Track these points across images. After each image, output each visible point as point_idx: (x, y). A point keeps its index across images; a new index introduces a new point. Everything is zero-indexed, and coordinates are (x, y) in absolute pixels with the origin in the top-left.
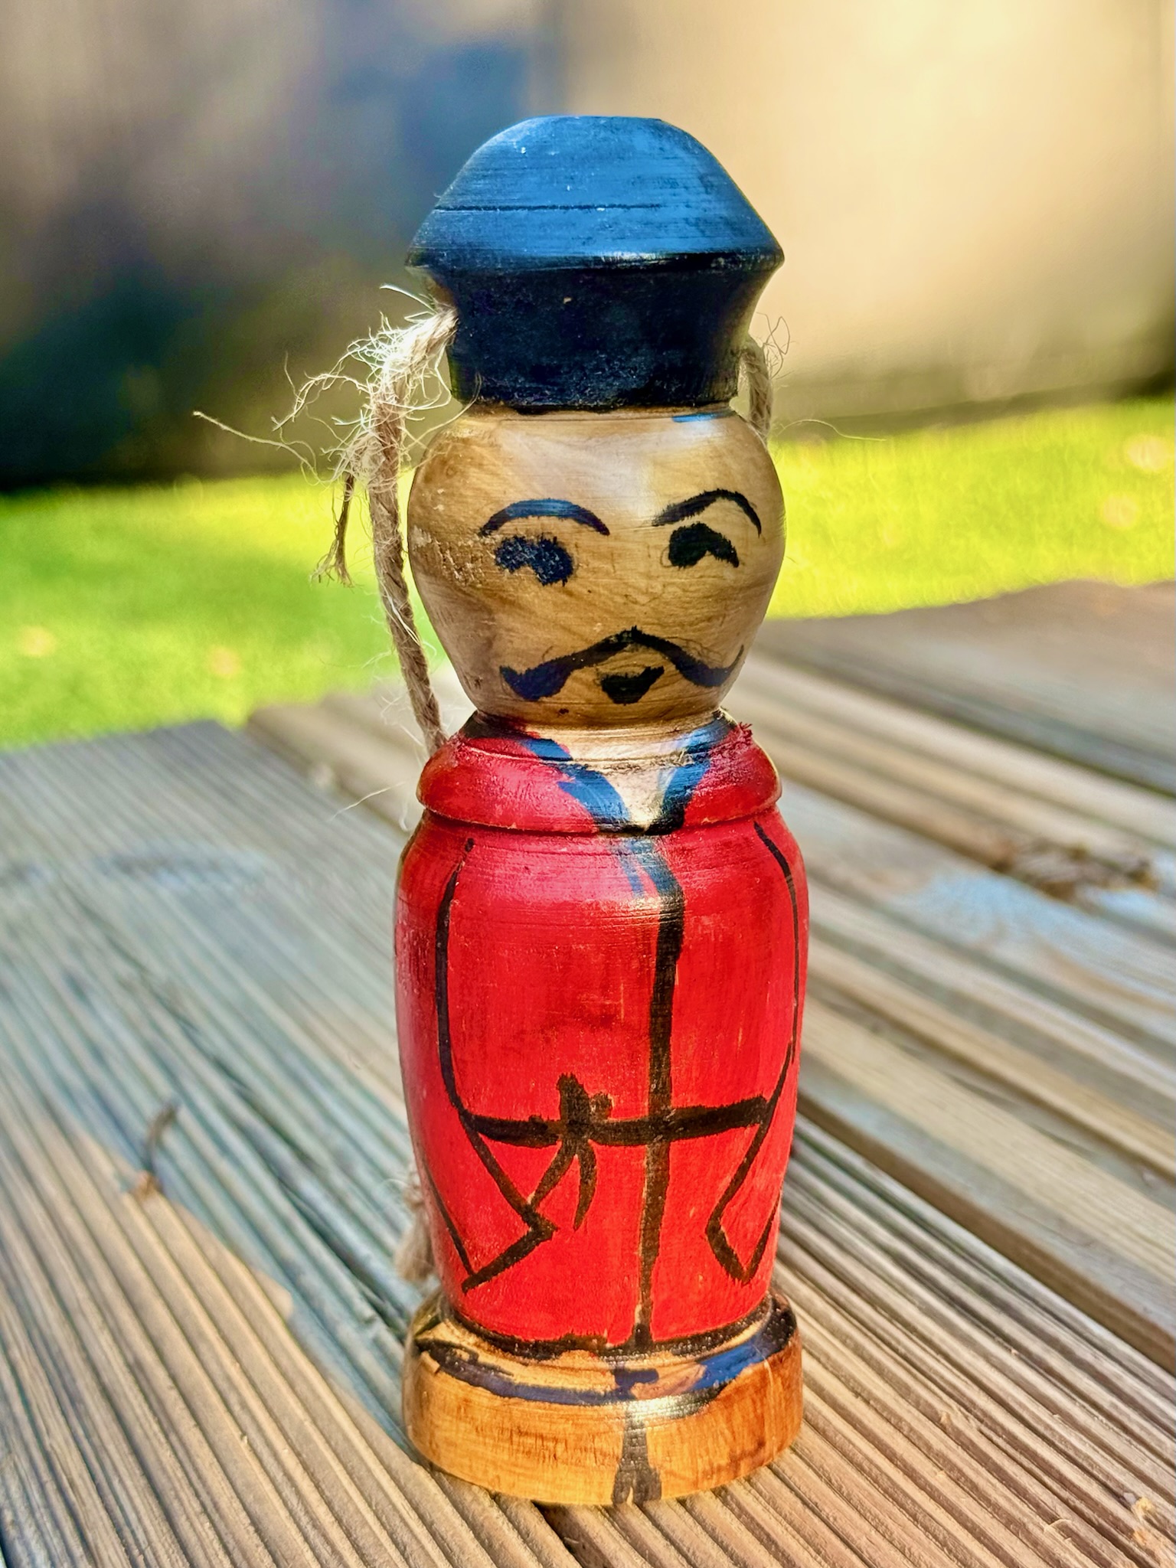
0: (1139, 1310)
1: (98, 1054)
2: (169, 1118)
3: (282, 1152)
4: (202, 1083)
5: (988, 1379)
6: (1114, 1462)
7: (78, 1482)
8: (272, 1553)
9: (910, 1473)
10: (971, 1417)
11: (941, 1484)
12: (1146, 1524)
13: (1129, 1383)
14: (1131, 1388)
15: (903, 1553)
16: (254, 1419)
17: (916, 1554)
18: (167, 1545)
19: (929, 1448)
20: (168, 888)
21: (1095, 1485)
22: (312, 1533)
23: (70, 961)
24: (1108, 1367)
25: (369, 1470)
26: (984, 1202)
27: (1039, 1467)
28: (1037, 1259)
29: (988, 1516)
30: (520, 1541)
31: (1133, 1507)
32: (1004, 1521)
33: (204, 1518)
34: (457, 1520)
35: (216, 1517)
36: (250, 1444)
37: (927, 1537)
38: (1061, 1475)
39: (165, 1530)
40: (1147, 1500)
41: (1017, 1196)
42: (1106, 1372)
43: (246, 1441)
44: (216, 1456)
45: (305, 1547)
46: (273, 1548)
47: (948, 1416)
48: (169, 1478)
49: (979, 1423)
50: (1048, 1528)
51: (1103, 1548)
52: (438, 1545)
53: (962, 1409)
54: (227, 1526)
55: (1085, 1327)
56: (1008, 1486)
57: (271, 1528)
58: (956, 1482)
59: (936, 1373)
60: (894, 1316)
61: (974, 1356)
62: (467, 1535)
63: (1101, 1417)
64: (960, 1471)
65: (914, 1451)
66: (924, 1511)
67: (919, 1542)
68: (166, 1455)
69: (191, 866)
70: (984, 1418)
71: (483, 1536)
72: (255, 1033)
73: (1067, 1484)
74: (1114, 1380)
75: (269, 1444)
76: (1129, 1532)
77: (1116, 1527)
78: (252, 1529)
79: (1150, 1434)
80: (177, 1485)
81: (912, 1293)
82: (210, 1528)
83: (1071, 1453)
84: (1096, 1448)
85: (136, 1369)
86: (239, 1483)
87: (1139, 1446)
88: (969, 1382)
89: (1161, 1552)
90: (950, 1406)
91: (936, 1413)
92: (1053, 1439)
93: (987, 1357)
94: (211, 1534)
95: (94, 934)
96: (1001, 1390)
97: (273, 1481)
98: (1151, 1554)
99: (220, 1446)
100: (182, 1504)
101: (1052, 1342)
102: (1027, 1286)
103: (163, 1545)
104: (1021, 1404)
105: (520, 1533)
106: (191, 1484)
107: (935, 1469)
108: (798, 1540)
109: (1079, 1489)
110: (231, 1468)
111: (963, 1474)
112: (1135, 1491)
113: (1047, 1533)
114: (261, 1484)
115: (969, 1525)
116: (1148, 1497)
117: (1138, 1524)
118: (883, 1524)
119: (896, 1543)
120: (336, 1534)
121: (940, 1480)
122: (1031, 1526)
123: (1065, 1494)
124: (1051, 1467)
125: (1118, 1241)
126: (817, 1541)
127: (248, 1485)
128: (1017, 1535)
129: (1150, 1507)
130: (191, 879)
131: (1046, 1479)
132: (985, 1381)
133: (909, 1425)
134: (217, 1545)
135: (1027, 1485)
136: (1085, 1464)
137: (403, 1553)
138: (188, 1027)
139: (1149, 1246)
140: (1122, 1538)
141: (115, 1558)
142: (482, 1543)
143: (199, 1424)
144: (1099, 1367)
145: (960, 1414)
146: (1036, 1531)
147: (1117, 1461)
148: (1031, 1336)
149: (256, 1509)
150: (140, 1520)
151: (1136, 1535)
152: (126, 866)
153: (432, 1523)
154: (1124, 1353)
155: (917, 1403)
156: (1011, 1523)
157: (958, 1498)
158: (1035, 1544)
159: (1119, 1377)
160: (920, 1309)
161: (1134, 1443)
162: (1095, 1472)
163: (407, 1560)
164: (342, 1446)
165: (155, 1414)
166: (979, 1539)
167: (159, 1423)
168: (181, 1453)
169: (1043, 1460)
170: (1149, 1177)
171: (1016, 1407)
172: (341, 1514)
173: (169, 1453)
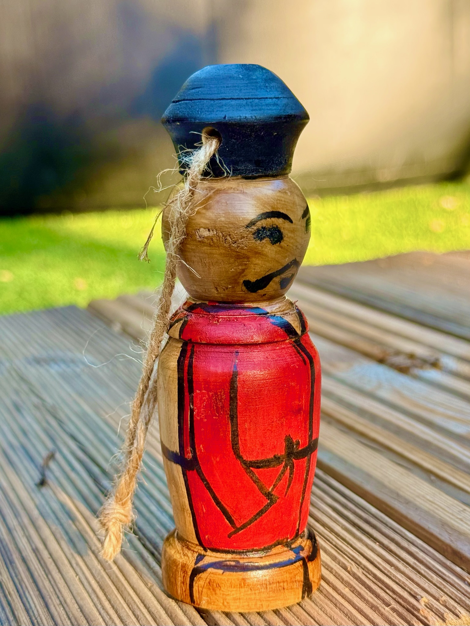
0: (426, 528)
1: (25, 433)
2: (52, 457)
3: (96, 470)
4: (65, 444)
5: (366, 553)
6: (414, 584)
7: (12, 593)
8: (86, 619)
9: (335, 589)
10: (360, 568)
11: (346, 592)
12: (425, 607)
13: (421, 555)
14: (422, 557)
15: (331, 618)
16: (81, 569)
17: (336, 618)
18: (46, 616)
19: (343, 579)
20: (54, 369)
21: (406, 593)
22: (102, 612)
23: (15, 397)
24: (413, 549)
25: (125, 588)
26: (369, 487)
27: (386, 587)
28: (388, 509)
29: (364, 605)
30: (183, 614)
31: (420, 601)
32: (370, 606)
33: (61, 606)
34: (159, 607)
35: (65, 605)
36: (79, 579)
37: (341, 612)
38: (393, 589)
39: (45, 611)
40: (425, 598)
41: (381, 485)
42: (413, 551)
43: (78, 578)
44: (66, 583)
45: (99, 617)
46: (87, 617)
47: (351, 567)
48: (47, 591)
49: (363, 570)
50: (387, 608)
51: (408, 616)
52: (151, 616)
53: (356, 565)
54: (69, 609)
55: (405, 534)
56: (373, 594)
57: (86, 609)
58: (353, 592)
59: (347, 551)
60: (332, 531)
61: (362, 545)
62: (163, 612)
63: (410, 568)
64: (354, 588)
65: (337, 581)
66: (340, 602)
67: (337, 614)
68: (47, 583)
69: (64, 361)
70: (364, 568)
71: (169, 612)
72: (87, 425)
73: (395, 592)
74: (415, 554)
75: (87, 579)
76: (418, 610)
77: (413, 609)
78: (79, 610)
79: (428, 574)
80: (51, 594)
81: (339, 522)
82: (63, 610)
83: (397, 581)
84: (407, 579)
85: (36, 551)
86: (75, 593)
87: (424, 579)
88: (360, 555)
89: (430, 618)
90: (352, 564)
91: (346, 566)
92: (391, 576)
93: (367, 545)
94: (63, 612)
95: (25, 387)
96: (371, 557)
97: (88, 592)
98: (426, 618)
99: (68, 579)
100: (52, 601)
101: (392, 540)
102: (384, 519)
103: (45, 616)
104: (379, 563)
105: (183, 611)
106: (56, 594)
107: (345, 587)
108: (291, 614)
109: (400, 595)
110: (72, 588)
111: (355, 589)
112: (421, 595)
113: (387, 611)
114: (83, 593)
115: (357, 608)
116: (426, 597)
117: (422, 607)
118: (323, 607)
119: (328, 615)
120: (111, 612)
121: (346, 591)
122: (380, 608)
123: (394, 596)
124: (389, 586)
125: (419, 502)
126: (298, 613)
127: (78, 594)
128: (375, 611)
129: (426, 601)
130: (63, 366)
131: (387, 591)
132: (365, 554)
133: (335, 570)
134: (65, 616)
135: (380, 593)
136: (403, 585)
137: (137, 619)
138: (60, 422)
139: (430, 503)
140: (416, 613)
141: (25, 621)
142: (168, 615)
143: (60, 571)
144: (410, 549)
145: (355, 567)
146: (382, 610)
147: (415, 584)
148: (385, 538)
149: (81, 602)
150: (35, 607)
151: (421, 611)
152: (38, 361)
153: (149, 607)
154: (420, 544)
155: (339, 563)
156: (373, 607)
157: (353, 598)
158: (382, 615)
159: (417, 553)
160: (342, 528)
161: (422, 577)
162: (406, 588)
163: (139, 621)
164: (115, 579)
165: (43, 568)
166: (360, 613)
167: (45, 571)
168: (52, 582)
169: (386, 583)
170: (433, 478)
171: (377, 564)
172: (114, 604)
173: (48, 582)
